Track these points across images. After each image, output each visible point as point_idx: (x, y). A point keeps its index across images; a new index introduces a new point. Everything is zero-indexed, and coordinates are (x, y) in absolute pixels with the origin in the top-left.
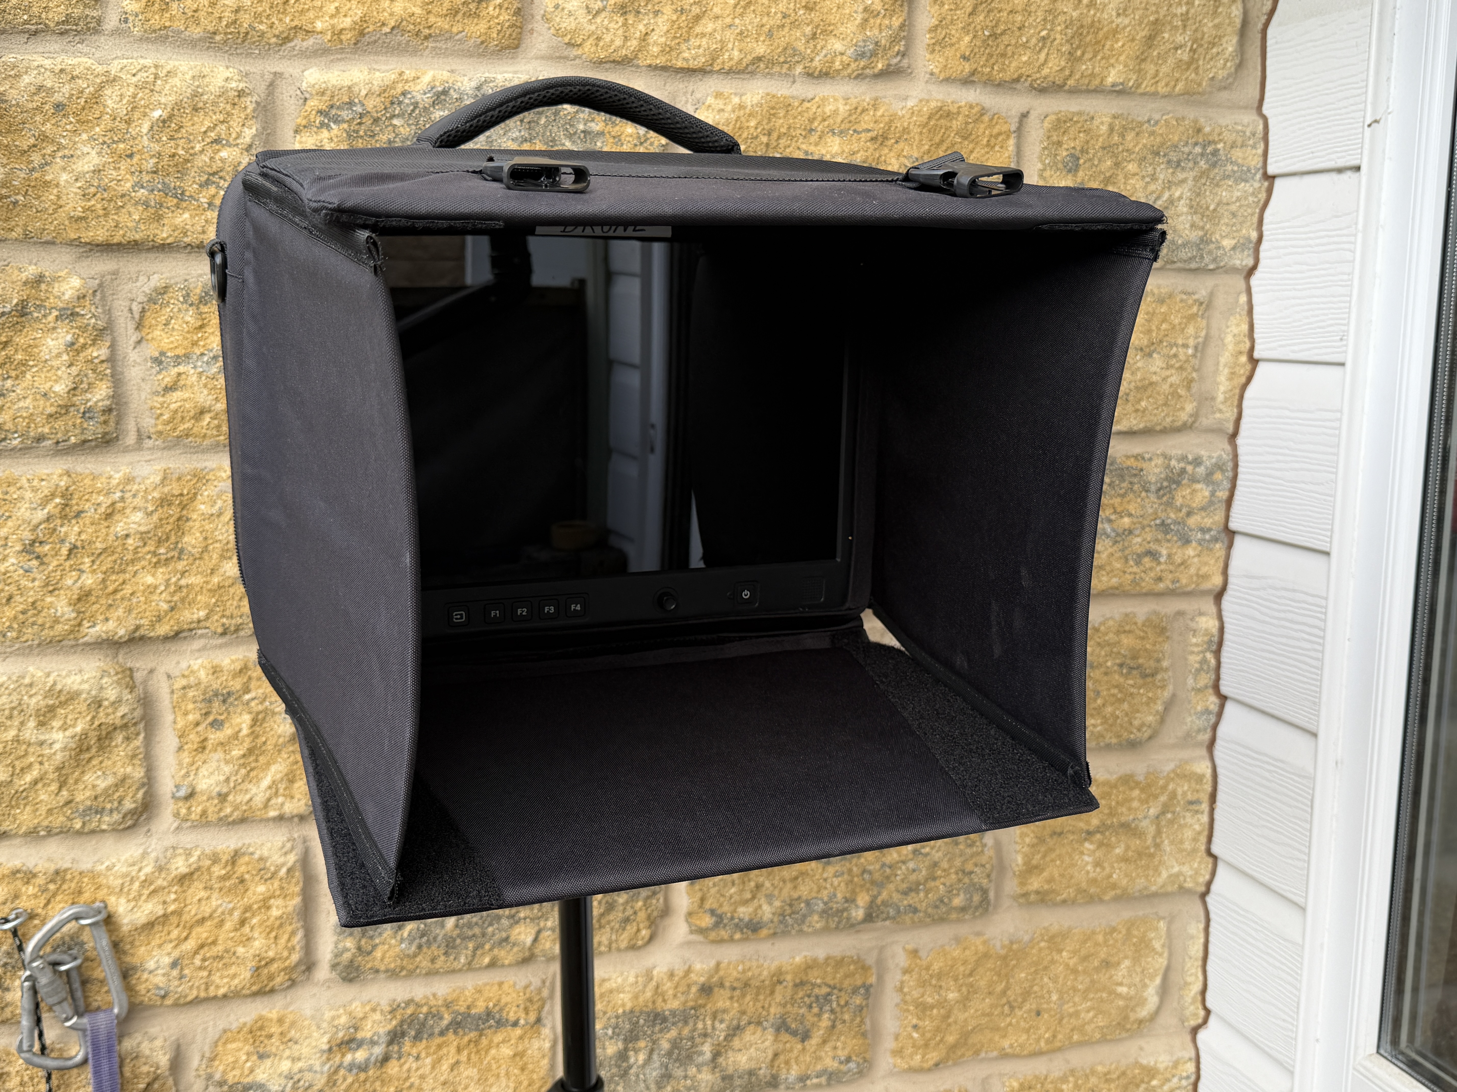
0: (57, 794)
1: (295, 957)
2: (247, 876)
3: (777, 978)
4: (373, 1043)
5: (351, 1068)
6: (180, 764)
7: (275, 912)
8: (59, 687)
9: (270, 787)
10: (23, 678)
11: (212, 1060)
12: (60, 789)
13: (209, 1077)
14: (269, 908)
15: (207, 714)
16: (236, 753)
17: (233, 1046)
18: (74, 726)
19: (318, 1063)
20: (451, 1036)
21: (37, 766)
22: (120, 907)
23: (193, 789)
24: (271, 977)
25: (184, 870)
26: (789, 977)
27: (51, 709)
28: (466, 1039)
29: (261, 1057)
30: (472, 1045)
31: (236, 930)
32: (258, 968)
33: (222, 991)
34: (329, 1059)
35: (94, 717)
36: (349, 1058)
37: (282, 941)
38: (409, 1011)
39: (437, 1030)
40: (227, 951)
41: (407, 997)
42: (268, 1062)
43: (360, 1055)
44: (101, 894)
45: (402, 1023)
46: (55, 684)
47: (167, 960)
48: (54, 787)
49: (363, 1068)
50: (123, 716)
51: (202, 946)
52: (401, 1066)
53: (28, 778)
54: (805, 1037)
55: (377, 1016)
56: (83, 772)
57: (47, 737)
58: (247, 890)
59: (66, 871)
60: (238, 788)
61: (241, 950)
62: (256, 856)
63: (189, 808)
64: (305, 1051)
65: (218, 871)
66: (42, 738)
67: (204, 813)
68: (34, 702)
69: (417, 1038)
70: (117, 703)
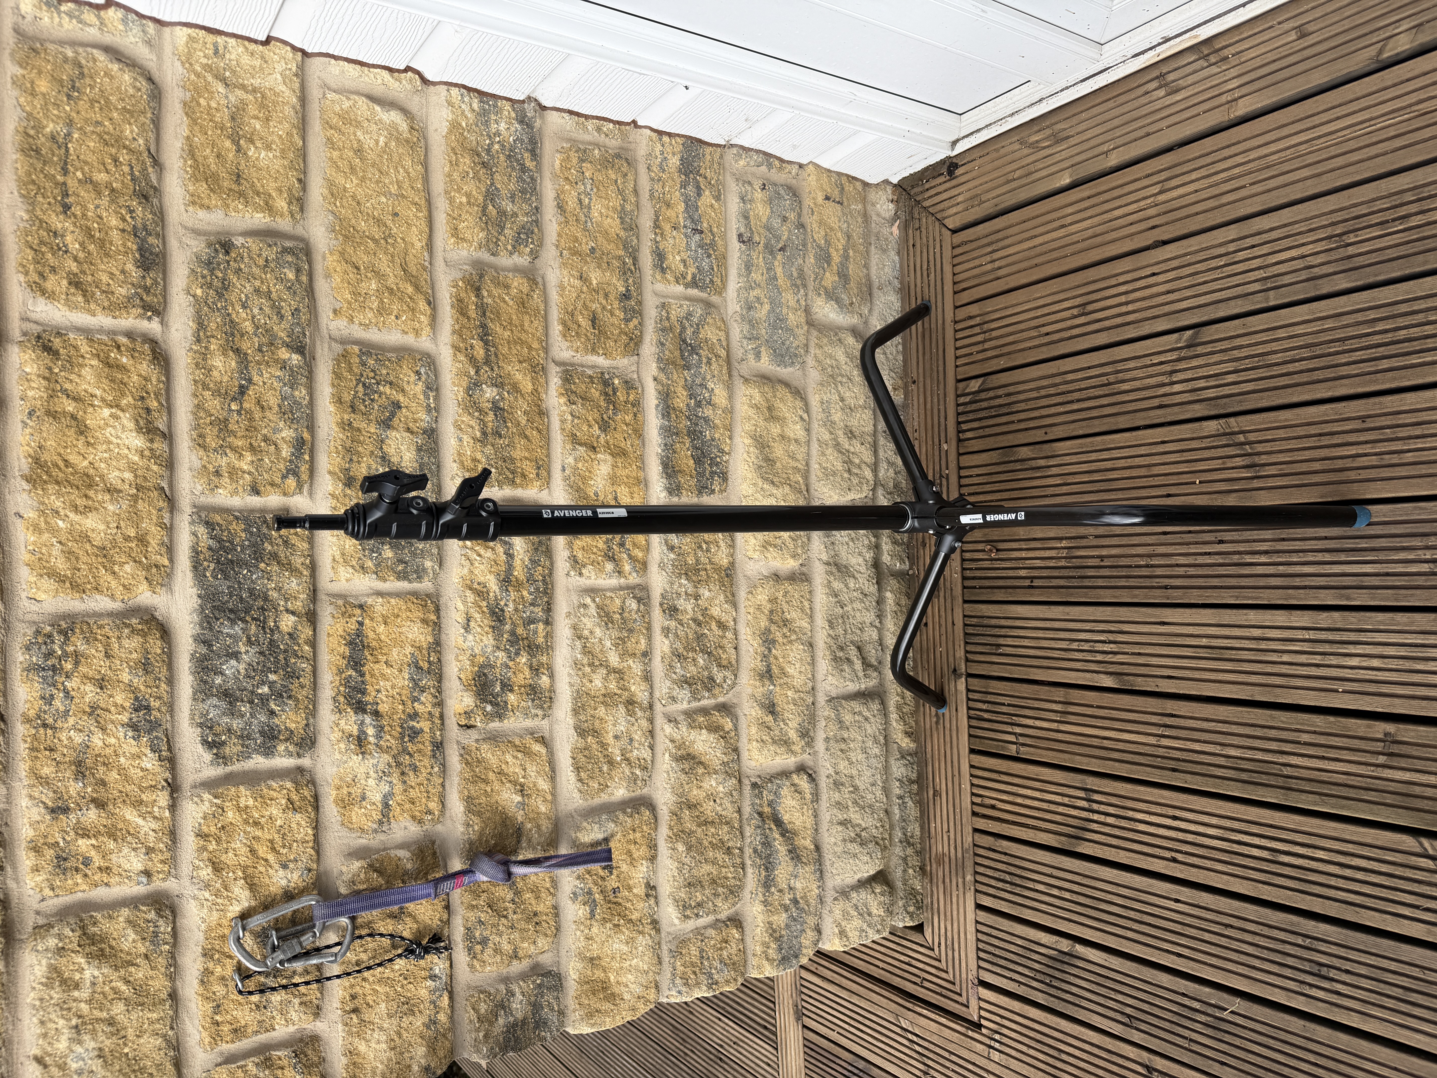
0: (138, 966)
1: (289, 785)
2: (219, 825)
3: (346, 426)
4: (363, 723)
5: (379, 737)
6: (119, 884)
7: (251, 802)
8: (44, 980)
9: (144, 818)
10: (35, 1005)
11: (363, 830)
12: (133, 965)
13: (375, 831)
14: (247, 807)
15: (77, 870)
16: (112, 845)
17: (354, 817)
18: (80, 964)
19: (371, 761)
20: (365, 669)
21: (113, 984)
22: (235, 909)
23: (142, 872)
24: (303, 799)
25: (210, 870)
26: (346, 417)
27: (64, 982)
28: (369, 657)
29: (364, 798)
30: (375, 652)
31: (262, 828)
32: (294, 809)
33: (310, 831)
34: (371, 753)
35: (73, 951)
36: (372, 739)
37: (275, 794)
38: (342, 699)
39: (360, 679)
40: (279, 832)
41: (331, 702)
42: (368, 794)
43: (371, 731)
44: (225, 922)
45: (349, 704)
46: (41, 983)
47: (281, 873)
48: (132, 969)
49: (380, 729)
50: (73, 931)
51: (273, 849)
52: (383, 702)
53: (124, 988)
54: (397, 406)
55: (342, 722)
56: (121, 951)
57: (88, 981)
58: (231, 823)
59: (204, 949)
60: (143, 841)
61: (279, 823)
62: (202, 821)
63: (158, 872)
64: (362, 770)
65: (212, 846)
66: (88, 984)
67: (162, 862)
68: (56, 995)
69: (364, 692)
70: (60, 937)
